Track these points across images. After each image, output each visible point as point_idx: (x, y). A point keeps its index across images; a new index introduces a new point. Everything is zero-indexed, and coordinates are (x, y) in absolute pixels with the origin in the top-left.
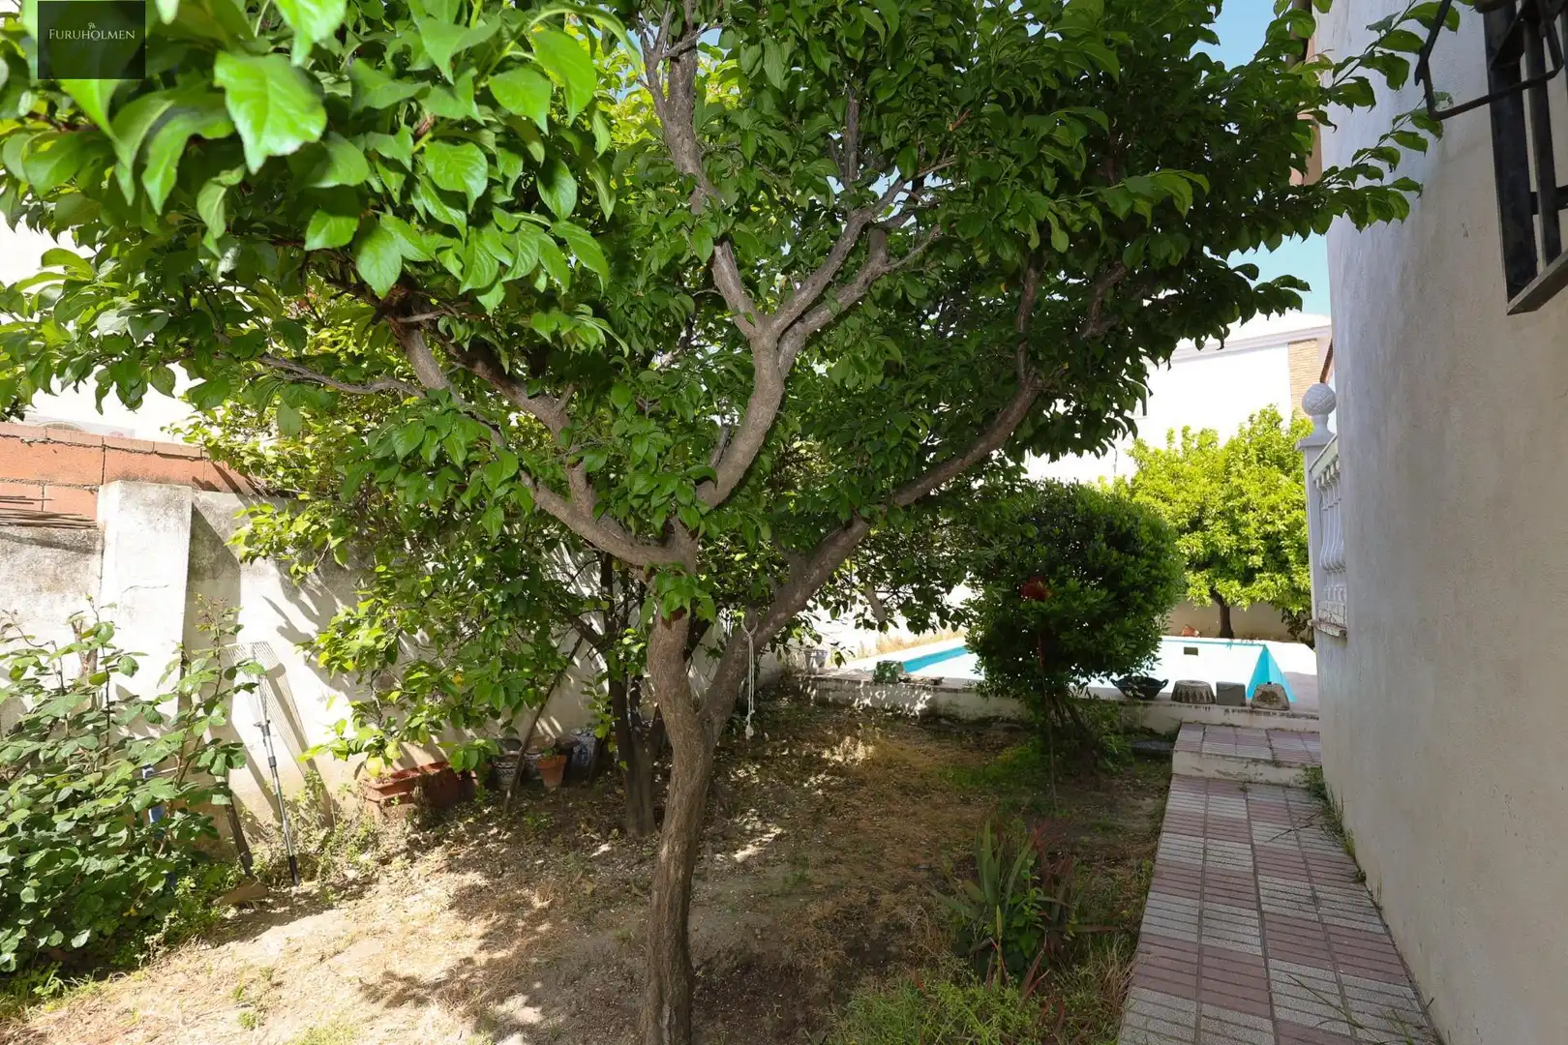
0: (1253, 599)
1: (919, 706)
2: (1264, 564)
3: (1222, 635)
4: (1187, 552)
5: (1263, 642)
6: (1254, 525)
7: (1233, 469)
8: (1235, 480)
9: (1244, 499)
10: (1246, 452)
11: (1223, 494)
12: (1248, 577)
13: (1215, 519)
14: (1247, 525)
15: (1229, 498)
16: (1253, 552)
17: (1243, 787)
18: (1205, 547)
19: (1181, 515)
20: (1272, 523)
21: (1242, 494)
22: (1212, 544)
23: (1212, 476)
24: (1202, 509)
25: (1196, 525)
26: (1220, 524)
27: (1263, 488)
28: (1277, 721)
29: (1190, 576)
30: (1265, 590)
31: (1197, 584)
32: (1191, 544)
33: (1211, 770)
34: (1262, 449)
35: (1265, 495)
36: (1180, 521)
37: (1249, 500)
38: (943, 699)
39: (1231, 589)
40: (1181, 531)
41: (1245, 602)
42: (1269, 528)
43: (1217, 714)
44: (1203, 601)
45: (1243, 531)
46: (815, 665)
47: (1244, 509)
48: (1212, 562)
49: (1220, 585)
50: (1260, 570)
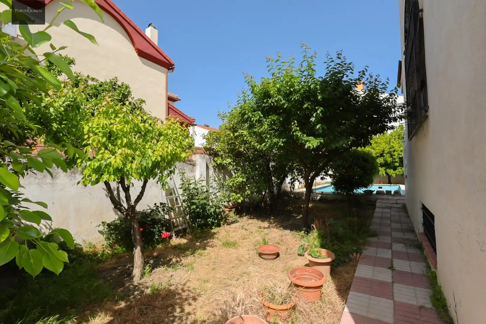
0: (396, 174)
1: (318, 198)
2: (399, 165)
3: (388, 183)
4: (379, 162)
5: (399, 185)
6: (397, 155)
7: (391, 141)
8: (392, 144)
9: (394, 149)
10: (395, 136)
11: (389, 147)
12: (395, 168)
13: (387, 154)
14: (395, 155)
15: (390, 148)
16: (397, 162)
17: (390, 208)
18: (384, 161)
19: (378, 153)
20: (401, 155)
21: (393, 147)
22: (386, 160)
23: (386, 143)
24: (383, 151)
25: (382, 155)
26: (388, 155)
27: (399, 146)
28: (398, 198)
29: (380, 169)
30: (399, 172)
31: (382, 171)
32: (380, 160)
33: (384, 205)
34: (399, 136)
35: (399, 148)
36: (377, 155)
37: (395, 149)
38: (324, 196)
39: (391, 172)
40: (378, 157)
41: (394, 175)
42: (400, 156)
43: (386, 197)
44: (383, 175)
45: (394, 157)
46: (292, 190)
47: (394, 151)
48: (386, 165)
49: (388, 171)
50: (398, 167)
